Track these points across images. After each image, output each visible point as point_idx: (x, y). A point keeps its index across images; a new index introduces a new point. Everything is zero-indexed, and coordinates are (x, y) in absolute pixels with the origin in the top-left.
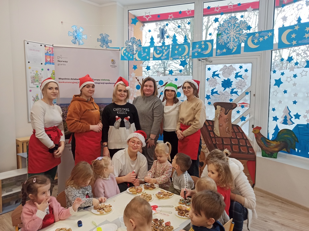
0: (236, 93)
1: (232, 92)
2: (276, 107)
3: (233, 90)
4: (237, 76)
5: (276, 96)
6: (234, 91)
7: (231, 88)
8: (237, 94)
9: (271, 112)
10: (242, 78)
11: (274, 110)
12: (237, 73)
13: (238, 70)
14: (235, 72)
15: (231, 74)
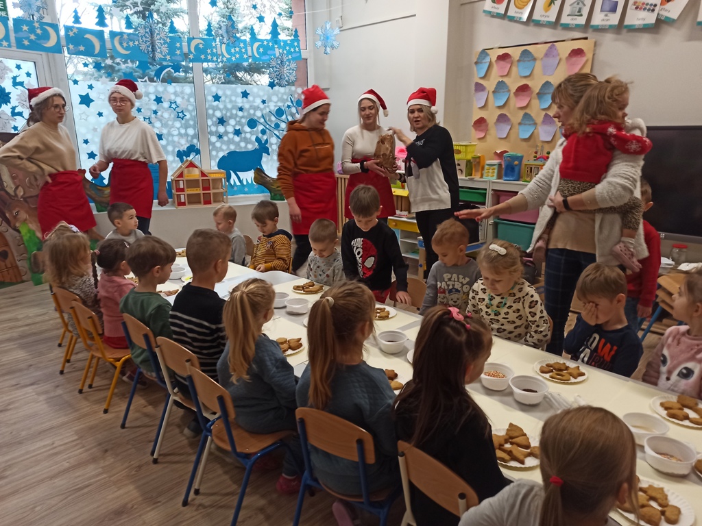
0: (20, 114)
1: (14, 114)
2: (89, 137)
3: (13, 108)
4: (15, 84)
5: (86, 120)
6: (16, 111)
7: (10, 106)
8: (23, 117)
9: (82, 146)
10: (24, 87)
11: (86, 142)
12: (14, 78)
13: (16, 72)
14: (11, 75)
15: (5, 78)
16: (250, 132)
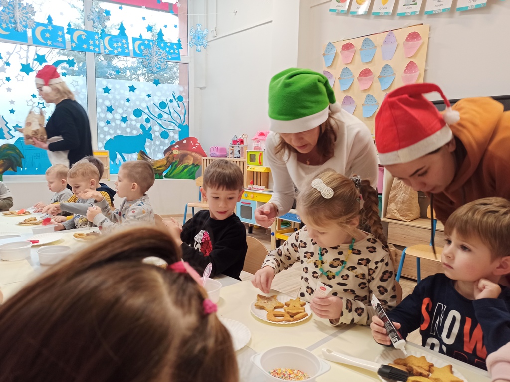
16: (135, 120)
